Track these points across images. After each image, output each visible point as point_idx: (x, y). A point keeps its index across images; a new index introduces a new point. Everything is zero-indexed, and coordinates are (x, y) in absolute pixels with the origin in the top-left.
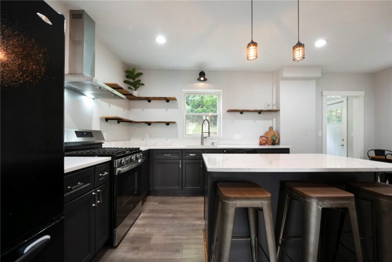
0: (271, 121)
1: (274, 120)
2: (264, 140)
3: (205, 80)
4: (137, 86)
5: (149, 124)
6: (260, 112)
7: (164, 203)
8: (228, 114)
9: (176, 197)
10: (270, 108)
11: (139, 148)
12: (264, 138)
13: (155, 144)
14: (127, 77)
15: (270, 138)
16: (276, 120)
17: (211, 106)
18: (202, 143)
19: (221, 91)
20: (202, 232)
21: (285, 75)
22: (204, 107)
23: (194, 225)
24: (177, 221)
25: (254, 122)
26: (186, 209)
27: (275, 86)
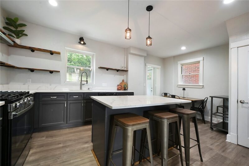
0: (123, 77)
1: (125, 76)
2: (120, 87)
3: (84, 44)
4: (20, 35)
5: (32, 70)
6: (118, 70)
7: (52, 136)
8: (99, 69)
9: (61, 130)
10: (123, 69)
11: (28, 92)
12: (120, 86)
13: (38, 88)
14: (7, 23)
15: (123, 86)
16: (126, 76)
17: (77, 63)
18: (81, 88)
19: (95, 54)
20: (91, 152)
21: (132, 52)
22: (72, 62)
23: (83, 148)
24: (68, 149)
25: (114, 76)
26: (73, 138)
27: (125, 57)
